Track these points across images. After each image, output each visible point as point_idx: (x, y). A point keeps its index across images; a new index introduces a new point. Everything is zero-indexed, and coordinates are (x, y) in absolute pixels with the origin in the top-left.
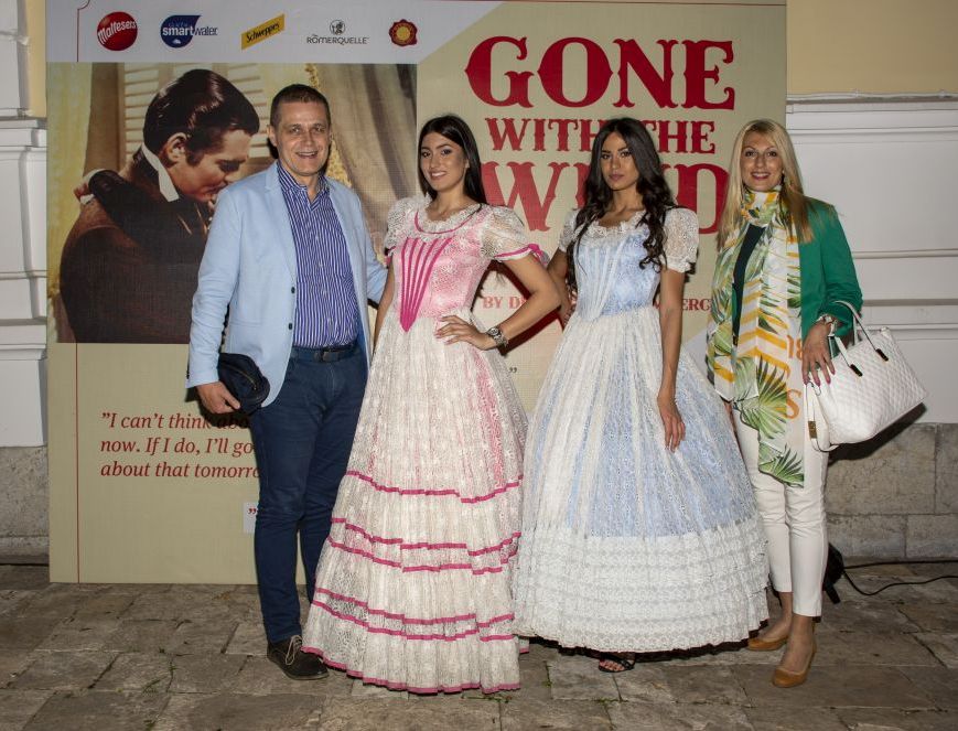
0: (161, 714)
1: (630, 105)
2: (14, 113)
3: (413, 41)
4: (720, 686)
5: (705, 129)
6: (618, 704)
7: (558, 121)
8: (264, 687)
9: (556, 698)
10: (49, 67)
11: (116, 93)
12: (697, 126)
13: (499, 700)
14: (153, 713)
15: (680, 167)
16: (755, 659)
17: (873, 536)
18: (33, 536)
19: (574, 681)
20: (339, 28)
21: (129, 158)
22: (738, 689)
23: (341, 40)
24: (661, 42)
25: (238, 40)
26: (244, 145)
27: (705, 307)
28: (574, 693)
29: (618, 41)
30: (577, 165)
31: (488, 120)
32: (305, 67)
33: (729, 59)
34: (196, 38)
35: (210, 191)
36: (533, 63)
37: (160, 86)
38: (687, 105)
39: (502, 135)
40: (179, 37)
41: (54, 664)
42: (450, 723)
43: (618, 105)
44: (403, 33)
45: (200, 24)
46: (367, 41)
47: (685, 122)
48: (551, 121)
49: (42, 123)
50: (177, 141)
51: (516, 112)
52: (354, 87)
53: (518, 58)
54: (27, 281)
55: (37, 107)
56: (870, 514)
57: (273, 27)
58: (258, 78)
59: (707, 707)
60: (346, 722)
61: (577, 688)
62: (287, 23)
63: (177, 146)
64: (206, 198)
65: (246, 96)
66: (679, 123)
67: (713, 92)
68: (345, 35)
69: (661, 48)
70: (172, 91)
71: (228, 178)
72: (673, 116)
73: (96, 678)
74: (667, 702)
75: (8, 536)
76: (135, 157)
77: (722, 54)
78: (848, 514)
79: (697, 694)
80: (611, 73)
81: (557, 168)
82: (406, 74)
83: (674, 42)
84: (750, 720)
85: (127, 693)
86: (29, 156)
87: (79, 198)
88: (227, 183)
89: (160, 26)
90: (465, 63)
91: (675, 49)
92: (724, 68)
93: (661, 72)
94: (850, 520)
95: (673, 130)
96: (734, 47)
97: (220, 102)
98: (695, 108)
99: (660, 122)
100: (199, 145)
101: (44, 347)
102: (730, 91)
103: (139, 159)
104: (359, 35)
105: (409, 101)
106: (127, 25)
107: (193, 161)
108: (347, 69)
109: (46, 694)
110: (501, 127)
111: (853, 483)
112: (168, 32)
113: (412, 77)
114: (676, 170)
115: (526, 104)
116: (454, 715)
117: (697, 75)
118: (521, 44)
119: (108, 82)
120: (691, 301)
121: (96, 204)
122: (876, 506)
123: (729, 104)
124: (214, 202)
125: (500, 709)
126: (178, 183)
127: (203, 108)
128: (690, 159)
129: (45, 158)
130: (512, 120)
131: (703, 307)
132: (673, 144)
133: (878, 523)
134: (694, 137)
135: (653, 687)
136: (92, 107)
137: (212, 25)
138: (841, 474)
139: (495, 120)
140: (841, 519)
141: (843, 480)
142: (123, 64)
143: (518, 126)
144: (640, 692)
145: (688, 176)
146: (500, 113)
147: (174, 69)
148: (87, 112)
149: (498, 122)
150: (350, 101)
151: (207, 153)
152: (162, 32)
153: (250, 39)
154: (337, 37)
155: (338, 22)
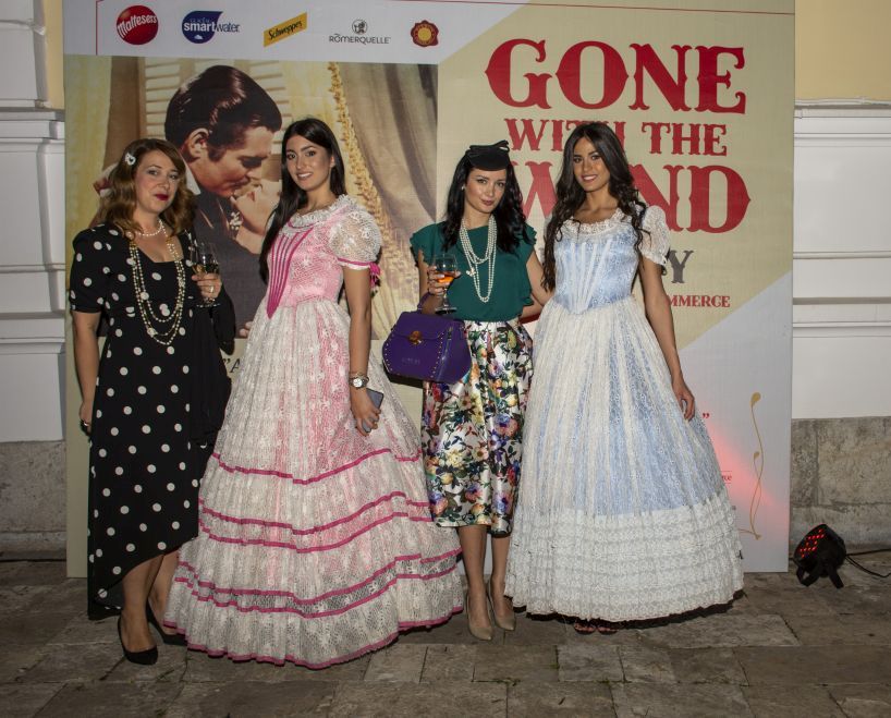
0: (173, 703)
1: (645, 108)
2: (32, 104)
3: (434, 42)
4: (719, 666)
5: (717, 132)
6: (622, 685)
7: (576, 122)
8: (279, 675)
9: (563, 680)
10: (67, 59)
11: (137, 87)
12: (709, 128)
13: (506, 683)
14: (164, 701)
15: (693, 169)
16: (758, 641)
17: (879, 524)
18: (51, 532)
19: (582, 663)
20: (361, 27)
22: (737, 670)
23: (363, 40)
24: (676, 47)
25: (261, 38)
26: (267, 142)
27: (717, 304)
28: (581, 676)
31: (507, 120)
32: (329, 65)
33: (741, 65)
34: (218, 35)
35: (231, 187)
36: (551, 65)
37: (182, 81)
38: (700, 108)
39: (520, 136)
40: (201, 33)
41: (65, 658)
42: (459, 706)
43: (633, 107)
44: (425, 34)
45: (221, 21)
46: (389, 41)
47: (698, 126)
48: (569, 122)
49: (61, 115)
50: (199, 136)
51: (534, 113)
52: (375, 86)
53: (537, 60)
54: (46, 274)
55: (55, 99)
56: (876, 503)
57: (296, 26)
58: (279, 75)
59: (707, 686)
60: (356, 706)
61: (583, 671)
62: (310, 22)
63: (198, 141)
64: (228, 193)
65: (268, 93)
66: (692, 125)
67: (725, 96)
68: (368, 35)
69: (675, 53)
70: (194, 87)
71: (251, 174)
72: (686, 119)
73: (108, 670)
74: (668, 682)
75: (25, 531)
77: (734, 60)
78: (856, 504)
79: (699, 674)
80: (626, 76)
82: (427, 74)
83: (687, 48)
84: (746, 698)
85: (139, 684)
86: (48, 148)
87: (98, 192)
88: (249, 179)
89: (181, 21)
90: (485, 64)
91: (688, 54)
92: (735, 73)
93: (675, 77)
94: (857, 508)
95: (686, 132)
96: (745, 54)
97: (242, 98)
98: (708, 111)
99: (674, 125)
100: (220, 142)
101: (63, 341)
102: (741, 95)
105: (430, 101)
106: (147, 19)
107: (215, 157)
108: (369, 68)
109: (56, 687)
110: (520, 128)
111: (860, 473)
112: (188, 27)
113: (434, 81)
114: (689, 171)
115: (544, 105)
116: (463, 697)
117: (710, 80)
118: (540, 47)
119: (128, 76)
120: (703, 298)
122: (882, 495)
123: (740, 109)
124: (236, 198)
125: (508, 691)
126: (200, 178)
127: (225, 104)
128: (702, 161)
129: (63, 151)
130: (531, 121)
131: (714, 304)
132: (686, 146)
133: (884, 511)
134: (706, 140)
135: (657, 669)
136: (111, 100)
137: (234, 22)
138: (849, 465)
139: (514, 120)
140: (850, 508)
141: (851, 470)
142: (143, 58)
143: (537, 127)
144: (645, 673)
145: (700, 177)
146: (519, 114)
147: (197, 65)
148: (107, 105)
149: (517, 123)
150: (372, 100)
151: (229, 149)
152: (183, 27)
153: (272, 36)
154: (360, 36)
155: (360, 22)
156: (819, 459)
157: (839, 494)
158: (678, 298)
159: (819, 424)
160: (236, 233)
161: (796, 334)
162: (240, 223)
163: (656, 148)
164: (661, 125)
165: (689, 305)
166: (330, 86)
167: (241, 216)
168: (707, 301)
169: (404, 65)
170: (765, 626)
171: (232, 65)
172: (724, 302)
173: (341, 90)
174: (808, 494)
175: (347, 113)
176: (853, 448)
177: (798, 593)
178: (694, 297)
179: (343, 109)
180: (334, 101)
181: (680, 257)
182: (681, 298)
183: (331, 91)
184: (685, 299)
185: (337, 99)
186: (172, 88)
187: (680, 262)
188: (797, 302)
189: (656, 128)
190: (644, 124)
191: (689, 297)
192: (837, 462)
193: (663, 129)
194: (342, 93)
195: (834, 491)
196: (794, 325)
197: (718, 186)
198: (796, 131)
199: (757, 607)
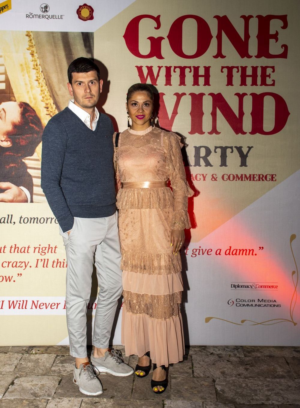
1: (223, 57)
3: (91, 18)
5: (269, 71)
7: (180, 67)
12: (264, 69)
15: (253, 95)
20: (46, 8)
23: (47, 17)
24: (243, 17)
27: (268, 179)
29: (217, 17)
30: (191, 94)
31: (137, 67)
32: (26, 33)
33: (285, 26)
36: (164, 32)
38: (258, 56)
39: (145, 76)
43: (215, 57)
44: (85, 13)
46: (63, 17)
47: (257, 67)
48: (175, 67)
51: (154, 62)
52: (56, 47)
53: (155, 28)
57: (5, 7)
62: (13, 5)
66: (253, 67)
67: (274, 48)
68: (50, 13)
69: (242, 21)
72: (249, 63)
77: (280, 23)
80: (211, 37)
81: (179, 96)
82: (87, 38)
83: (251, 17)
90: (123, 32)
91: (251, 21)
92: (281, 32)
93: (243, 37)
95: (249, 72)
96: (288, 19)
98: (263, 58)
99: (241, 67)
102: (285, 47)
104: (58, 13)
105: (90, 56)
108: (51, 34)
110: (145, 71)
113: (91, 40)
114: (251, 96)
115: (160, 57)
117: (265, 37)
118: (157, 19)
120: (259, 175)
123: (284, 55)
128: (259, 90)
130: (151, 67)
131: (266, 179)
132: (249, 80)
134: (262, 76)
139: (141, 67)
143: (155, 71)
145: (258, 100)
146: (145, 63)
149: (143, 68)
150: (54, 56)
154: (45, 14)
155: (45, 5)
158: (244, 176)
163: (230, 82)
164: (233, 67)
165: (250, 180)
166: (28, 47)
168: (262, 178)
169: (73, 33)
172: (272, 178)
175: (38, 64)
178: (254, 175)
179: (35, 61)
180: (30, 56)
181: (245, 150)
182: (245, 175)
183: (28, 49)
184: (248, 176)
185: (32, 55)
187: (245, 153)
189: (230, 70)
190: (223, 67)
191: (250, 175)
193: (235, 70)
194: (35, 51)
197: (269, 105)
199: (295, 372)
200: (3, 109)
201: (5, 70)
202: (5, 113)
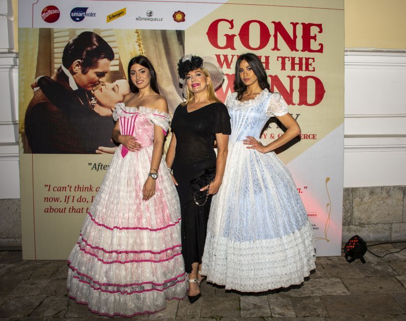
1: (278, 50)
2: (6, 51)
3: (183, 20)
4: (315, 307)
5: (311, 61)
6: (270, 319)
9: (242, 316)
10: (19, 30)
11: (50, 44)
12: (307, 59)
13: (216, 318)
15: (300, 77)
16: (331, 292)
17: (379, 232)
18: (18, 238)
19: (251, 307)
20: (150, 14)
21: (56, 71)
22: (323, 309)
23: (151, 20)
24: (292, 23)
25: (105, 19)
26: (108, 65)
27: (311, 138)
28: (251, 314)
29: (274, 22)
31: (216, 55)
32: (135, 31)
33: (321, 31)
34: (86, 18)
35: (92, 86)
36: (236, 31)
37: (70, 39)
38: (303, 50)
39: (222, 62)
40: (79, 17)
41: (14, 303)
43: (273, 50)
44: (179, 17)
45: (88, 12)
46: (163, 20)
47: (302, 58)
49: (17, 55)
50: (77, 63)
51: (229, 52)
52: (157, 40)
53: (230, 28)
54: (13, 126)
56: (378, 223)
57: (121, 13)
58: (114, 36)
59: (310, 318)
61: (252, 311)
62: (127, 12)
63: (77, 65)
64: (90, 89)
65: (109, 44)
66: (299, 58)
67: (314, 45)
68: (153, 17)
69: (292, 26)
70: (75, 41)
71: (101, 80)
72: (298, 54)
73: (32, 310)
74: (292, 316)
75: (7, 238)
76: (58, 70)
77: (318, 29)
78: (369, 224)
79: (305, 312)
80: (270, 36)
82: (180, 34)
83: (297, 23)
86: (13, 70)
87: (33, 89)
88: (99, 82)
89: (70, 12)
90: (206, 30)
91: (298, 26)
92: (319, 35)
93: (292, 36)
94: (369, 225)
95: (297, 61)
96: (323, 27)
97: (97, 46)
98: (306, 52)
99: (291, 57)
100: (87, 65)
101: (18, 155)
102: (321, 45)
103: (60, 71)
104: (159, 17)
105: (181, 47)
106: (55, 12)
107: (84, 72)
108: (154, 32)
111: (371, 211)
112: (73, 15)
113: (183, 37)
114: (298, 78)
115: (233, 48)
117: (307, 38)
118: (231, 22)
119: (46, 37)
120: (305, 135)
121: (41, 91)
122: (380, 220)
123: (321, 51)
126: (77, 82)
127: (89, 49)
128: (304, 74)
129: (18, 71)
130: (227, 55)
131: (309, 138)
132: (297, 67)
133: (381, 227)
134: (306, 64)
135: (286, 309)
136: (39, 48)
137: (93, 12)
138: (366, 207)
139: (219, 55)
140: (366, 225)
141: (367, 210)
142: (53, 29)
143: (230, 58)
144: (280, 311)
145: (303, 81)
146: (222, 52)
147: (77, 31)
148: (37, 50)
149: (221, 56)
150: (155, 46)
151: (91, 69)
152: (71, 15)
153: (111, 18)
154: (150, 18)
155: (150, 11)
156: (353, 205)
157: (362, 220)
159: (353, 190)
160: (94, 106)
161: (345, 150)
162: (95, 102)
163: (283, 68)
164: (285, 57)
166: (136, 40)
167: (96, 99)
168: (307, 137)
169: (170, 30)
170: (333, 284)
171: (92, 31)
172: (314, 137)
173: (141, 42)
174: (349, 220)
175: (143, 53)
176: (368, 200)
177: (346, 266)
179: (142, 50)
180: (138, 47)
181: (295, 116)
183: (136, 42)
185: (139, 46)
186: (66, 42)
188: (346, 136)
189: (283, 59)
190: (278, 57)
192: (361, 206)
193: (287, 60)
194: (142, 43)
195: (359, 219)
196: (345, 147)
197: (311, 85)
198: (345, 61)
199: (329, 274)
200: (117, 85)
201: (119, 56)
202: (118, 87)
